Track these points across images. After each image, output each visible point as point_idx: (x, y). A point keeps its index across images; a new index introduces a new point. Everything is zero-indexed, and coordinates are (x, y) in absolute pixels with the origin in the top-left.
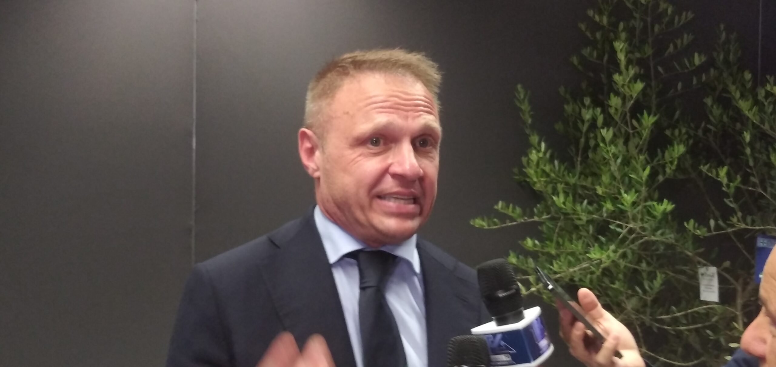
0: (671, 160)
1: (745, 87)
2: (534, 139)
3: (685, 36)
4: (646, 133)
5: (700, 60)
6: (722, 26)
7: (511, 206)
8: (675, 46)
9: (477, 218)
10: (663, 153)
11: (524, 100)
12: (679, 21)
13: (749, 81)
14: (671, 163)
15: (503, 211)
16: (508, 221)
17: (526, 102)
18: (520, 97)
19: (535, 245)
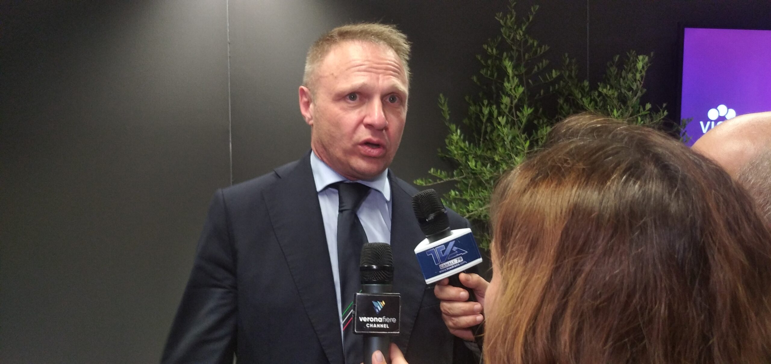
0: (541, 136)
1: (584, 91)
2: (453, 127)
3: (544, 61)
4: (524, 120)
5: (556, 74)
6: (567, 55)
7: (439, 171)
8: (538, 68)
9: (418, 179)
10: (537, 133)
11: (444, 104)
12: (541, 51)
13: (587, 87)
14: (542, 138)
15: (434, 174)
16: (438, 180)
17: (446, 105)
18: (441, 101)
19: (456, 195)
